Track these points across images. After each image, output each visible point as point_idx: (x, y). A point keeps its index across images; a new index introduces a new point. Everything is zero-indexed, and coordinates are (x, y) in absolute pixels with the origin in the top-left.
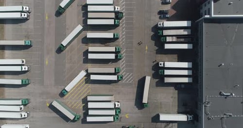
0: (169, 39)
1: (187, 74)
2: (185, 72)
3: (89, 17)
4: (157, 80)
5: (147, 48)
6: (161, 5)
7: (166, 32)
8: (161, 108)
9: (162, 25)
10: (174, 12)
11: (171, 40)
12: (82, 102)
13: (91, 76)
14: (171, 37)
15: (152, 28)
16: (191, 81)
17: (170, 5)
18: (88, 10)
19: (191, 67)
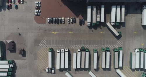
0: (98, 19)
1: (120, 9)
2: (119, 9)
3: (84, 67)
4: (121, 26)
5: (102, 32)
6: (76, 24)
7: (94, 21)
8: (138, 24)
9: (90, 23)
10: (80, 16)
11: (99, 18)
12: (134, 72)
13: (120, 66)
14: (97, 18)
15: (90, 29)
16: (124, 6)
17: (76, 18)
18: (80, 67)
19: (115, 6)
